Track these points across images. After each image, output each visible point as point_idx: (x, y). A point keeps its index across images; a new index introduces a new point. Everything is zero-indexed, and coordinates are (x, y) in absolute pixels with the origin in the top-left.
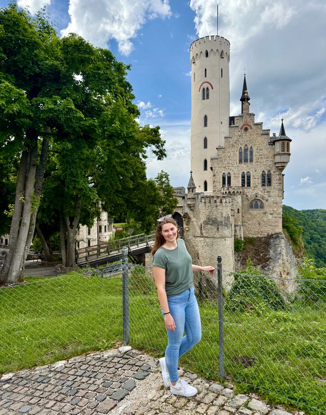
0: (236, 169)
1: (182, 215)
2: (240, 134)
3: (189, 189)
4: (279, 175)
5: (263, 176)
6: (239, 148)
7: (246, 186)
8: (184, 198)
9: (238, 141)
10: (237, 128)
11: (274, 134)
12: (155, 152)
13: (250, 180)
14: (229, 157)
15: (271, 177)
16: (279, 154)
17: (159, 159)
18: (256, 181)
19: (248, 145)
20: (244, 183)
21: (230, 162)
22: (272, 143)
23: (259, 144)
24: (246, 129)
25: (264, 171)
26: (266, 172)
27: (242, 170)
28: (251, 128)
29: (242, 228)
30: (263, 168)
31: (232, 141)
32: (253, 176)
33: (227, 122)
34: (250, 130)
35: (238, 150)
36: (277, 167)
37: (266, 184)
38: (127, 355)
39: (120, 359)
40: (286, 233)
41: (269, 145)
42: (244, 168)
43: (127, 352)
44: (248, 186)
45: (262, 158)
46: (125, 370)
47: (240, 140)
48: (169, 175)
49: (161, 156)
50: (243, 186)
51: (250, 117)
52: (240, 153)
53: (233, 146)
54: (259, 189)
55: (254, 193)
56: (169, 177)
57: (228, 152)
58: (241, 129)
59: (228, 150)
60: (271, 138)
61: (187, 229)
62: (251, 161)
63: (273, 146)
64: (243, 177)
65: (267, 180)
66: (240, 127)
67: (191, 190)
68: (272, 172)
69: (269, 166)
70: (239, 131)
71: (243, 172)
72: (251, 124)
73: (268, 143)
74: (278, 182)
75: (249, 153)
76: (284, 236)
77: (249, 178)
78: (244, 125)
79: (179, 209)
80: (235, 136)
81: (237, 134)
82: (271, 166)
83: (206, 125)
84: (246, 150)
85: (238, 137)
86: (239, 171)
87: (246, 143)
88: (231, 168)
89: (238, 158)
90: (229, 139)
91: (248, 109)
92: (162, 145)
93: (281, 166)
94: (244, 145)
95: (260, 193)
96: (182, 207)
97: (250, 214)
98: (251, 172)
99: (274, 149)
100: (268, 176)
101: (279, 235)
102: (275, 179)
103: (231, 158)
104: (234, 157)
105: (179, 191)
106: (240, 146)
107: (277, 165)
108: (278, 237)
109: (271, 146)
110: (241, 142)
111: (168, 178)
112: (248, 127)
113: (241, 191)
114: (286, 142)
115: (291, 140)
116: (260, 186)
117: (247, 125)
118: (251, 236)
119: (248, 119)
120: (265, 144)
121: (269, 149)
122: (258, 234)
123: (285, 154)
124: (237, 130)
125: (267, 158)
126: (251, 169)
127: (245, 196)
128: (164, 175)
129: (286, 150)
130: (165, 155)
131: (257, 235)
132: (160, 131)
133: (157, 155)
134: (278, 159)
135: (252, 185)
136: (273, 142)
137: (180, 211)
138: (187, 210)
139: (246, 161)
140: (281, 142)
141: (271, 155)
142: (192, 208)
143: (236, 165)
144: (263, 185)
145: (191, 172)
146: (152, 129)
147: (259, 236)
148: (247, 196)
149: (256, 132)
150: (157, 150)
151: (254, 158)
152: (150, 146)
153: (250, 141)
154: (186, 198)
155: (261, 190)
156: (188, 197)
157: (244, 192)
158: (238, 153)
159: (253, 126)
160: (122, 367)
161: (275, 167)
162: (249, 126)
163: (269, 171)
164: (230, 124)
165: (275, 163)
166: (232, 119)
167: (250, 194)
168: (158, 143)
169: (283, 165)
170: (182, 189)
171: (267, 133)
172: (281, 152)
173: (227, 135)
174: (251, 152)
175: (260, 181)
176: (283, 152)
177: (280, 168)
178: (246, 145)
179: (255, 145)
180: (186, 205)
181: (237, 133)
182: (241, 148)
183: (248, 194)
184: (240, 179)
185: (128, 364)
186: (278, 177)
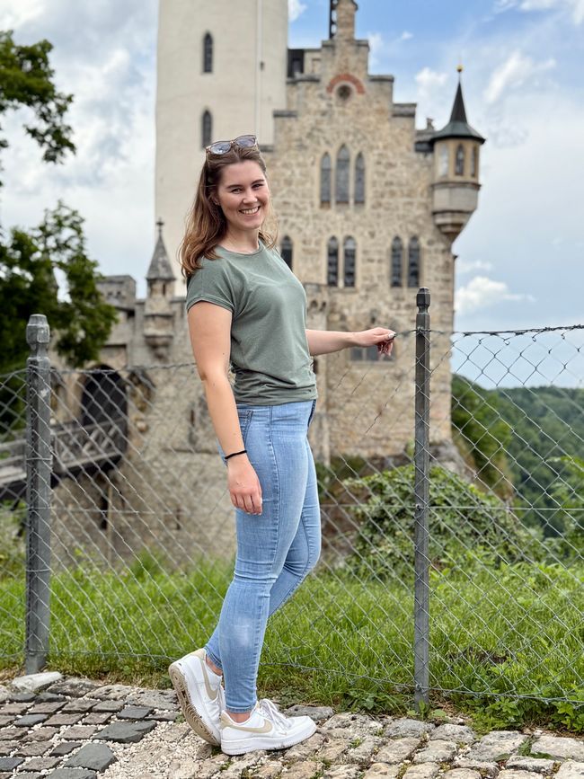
0: (311, 227)
1: (124, 375)
2: (323, 105)
3: (151, 282)
4: (443, 251)
5: (396, 251)
6: (319, 156)
7: (341, 283)
8: (131, 314)
9: (319, 130)
10: (314, 86)
11: (429, 122)
12: (34, 133)
13: (353, 265)
14: (289, 182)
15: (418, 258)
16: (445, 184)
17: (49, 157)
18: (373, 268)
19: (349, 145)
20: (335, 274)
21: (293, 200)
22: (425, 146)
23: (385, 148)
24: (345, 93)
25: (397, 239)
26: (406, 242)
27: (328, 230)
28: (361, 91)
29: (326, 425)
30: (396, 228)
31: (298, 127)
32: (365, 252)
33: (279, 65)
34: (356, 98)
35: (317, 163)
36: (439, 226)
37: (404, 281)
38: (51, 691)
39: (29, 705)
40: (461, 442)
41: (417, 150)
42: (338, 223)
43: (50, 684)
44: (346, 285)
45: (393, 194)
46: (59, 726)
47: (324, 127)
48: (82, 220)
49: (57, 149)
50: (332, 284)
51: (357, 52)
52: (325, 172)
53: (302, 147)
54: (382, 298)
55: (366, 310)
56: (83, 226)
57: (285, 165)
58: (330, 89)
59: (285, 158)
60: (420, 133)
61: (141, 425)
62: (360, 202)
63: (429, 157)
64: (333, 253)
65: (406, 267)
66: (326, 81)
67: (158, 286)
68: (423, 242)
69: (414, 222)
70: (321, 96)
71: (333, 238)
72: (360, 77)
73: (412, 146)
74: (441, 275)
75: (352, 172)
76: (453, 451)
77: (350, 255)
78: (338, 78)
79: (114, 352)
80: (308, 112)
81: (312, 106)
82: (421, 222)
83: (208, 66)
84: (343, 163)
85: (318, 117)
86: (320, 231)
87: (343, 138)
88: (292, 220)
89: (315, 188)
90: (289, 123)
91: (351, 24)
92: (61, 110)
93: (453, 225)
94: (336, 147)
95: (385, 310)
96: (123, 346)
97: (353, 377)
98: (359, 240)
99: (431, 166)
100: (411, 256)
101: (441, 449)
102: (434, 266)
103: (293, 187)
104: (303, 183)
105: (114, 289)
106: (324, 148)
107: (440, 220)
108: (437, 454)
109: (421, 156)
110: (328, 136)
111: (79, 231)
112: (350, 84)
113: (326, 298)
114: (469, 146)
115: (482, 141)
116: (385, 286)
117: (349, 77)
118: (352, 452)
119: (353, 60)
120: (403, 149)
121: (417, 166)
122: (375, 447)
123: (463, 184)
124: (314, 91)
125: (409, 195)
126: (360, 229)
127: (336, 317)
128: (66, 218)
129: (468, 169)
130: (72, 147)
131: (372, 451)
132: (51, 56)
133: (42, 142)
134: (442, 199)
135: (359, 282)
136: (428, 144)
137: (116, 362)
138: (141, 357)
139: (343, 201)
140: (452, 145)
141: (421, 186)
142: (162, 351)
143: (308, 213)
144: (396, 284)
145: (160, 224)
146: (22, 51)
147: (380, 452)
148: (343, 318)
149: (376, 106)
150: (43, 127)
151: (369, 193)
152: (16, 108)
153: (355, 135)
154: (139, 315)
155: (389, 298)
156: (148, 311)
157: (333, 304)
158: (316, 172)
159: (366, 85)
160: (44, 721)
161: (432, 227)
162: (356, 82)
163: (414, 239)
164: (290, 73)
165: (435, 213)
166: (296, 58)
167: (354, 310)
168: (44, 102)
169: (457, 219)
170: (125, 282)
171: (408, 112)
172: (452, 177)
173: (282, 106)
174: (360, 172)
175: (385, 269)
176: (459, 179)
177: (449, 229)
178: (343, 146)
179: (371, 148)
180: (139, 338)
181: (314, 101)
182: (326, 154)
183: (346, 312)
184: (323, 260)
185: (64, 712)
186: (441, 260)
